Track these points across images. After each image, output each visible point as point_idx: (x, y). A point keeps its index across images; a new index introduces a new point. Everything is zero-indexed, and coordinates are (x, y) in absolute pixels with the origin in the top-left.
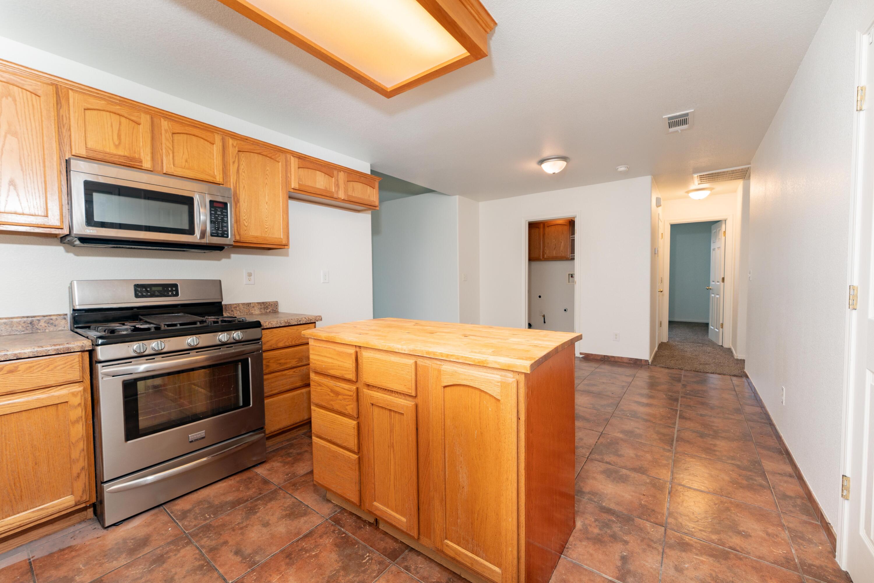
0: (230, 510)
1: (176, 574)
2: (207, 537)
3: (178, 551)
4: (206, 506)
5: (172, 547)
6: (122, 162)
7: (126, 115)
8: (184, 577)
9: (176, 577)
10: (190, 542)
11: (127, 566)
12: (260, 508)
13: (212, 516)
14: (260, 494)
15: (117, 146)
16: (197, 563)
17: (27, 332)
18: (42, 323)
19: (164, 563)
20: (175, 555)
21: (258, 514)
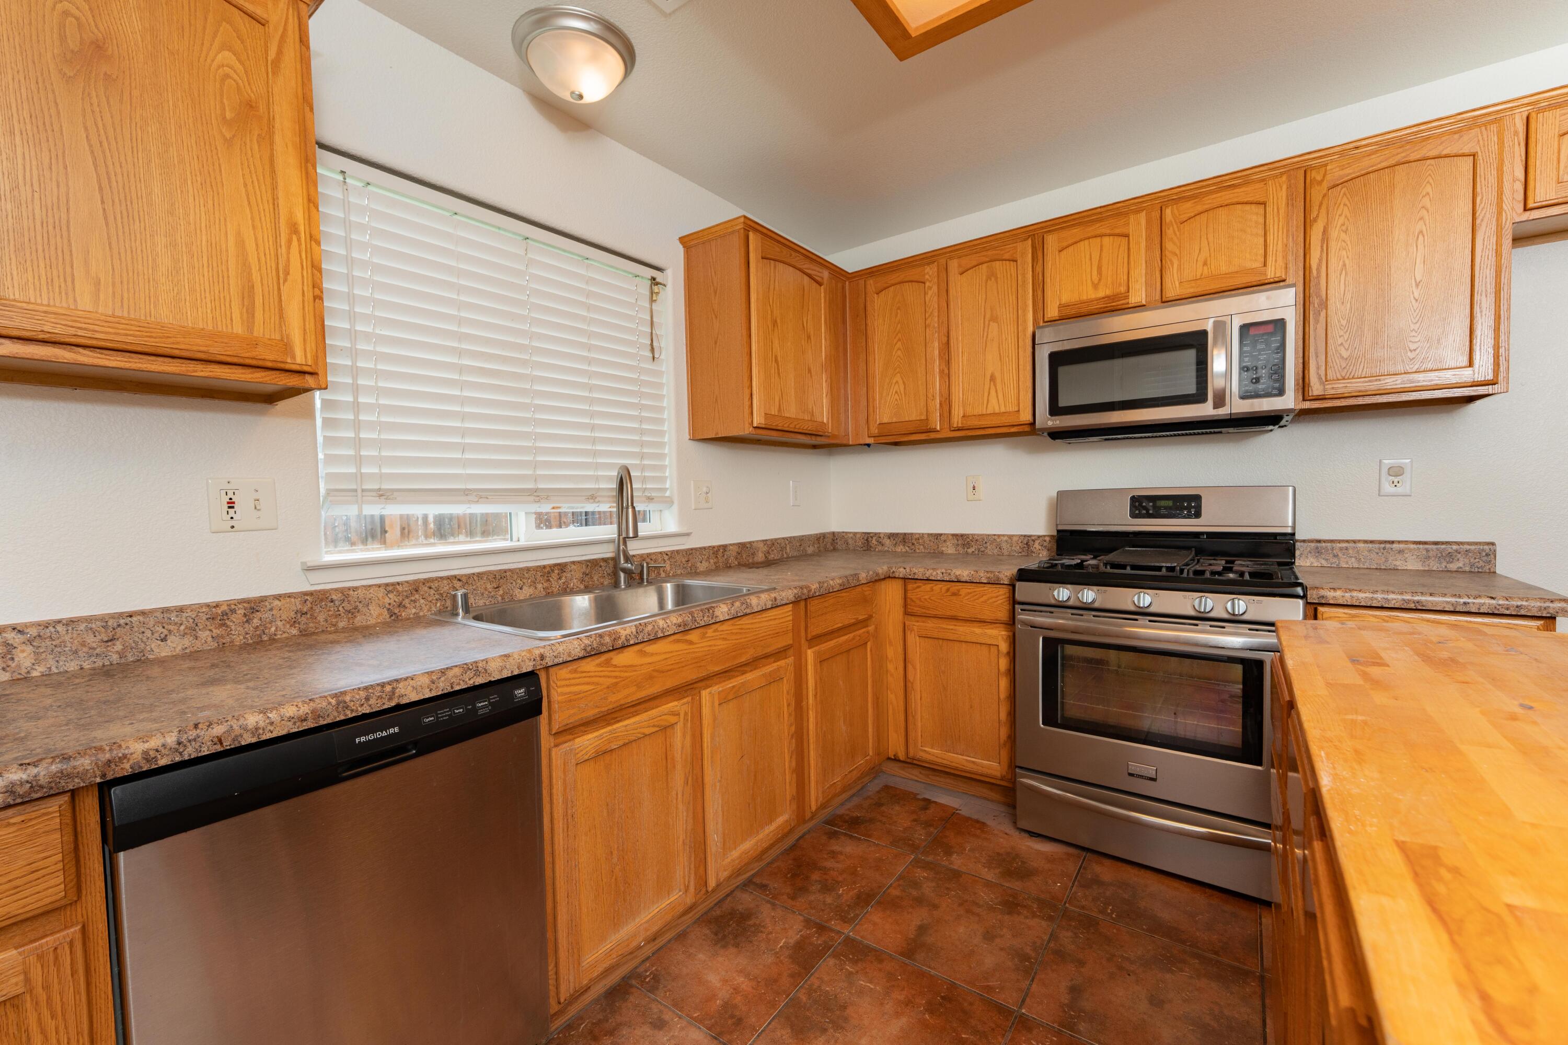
0: (1143, 929)
1: (1002, 936)
2: (1075, 934)
3: (1034, 915)
4: (1126, 896)
5: (1035, 906)
6: (1101, 308)
7: (1108, 232)
8: (1002, 949)
9: (998, 940)
10: (1051, 919)
11: (988, 884)
12: (1183, 971)
13: (1114, 916)
14: (1216, 953)
15: (1095, 286)
16: (1028, 950)
17: (1023, 554)
18: (1037, 545)
19: (1010, 913)
20: (1026, 917)
21: (1168, 976)
